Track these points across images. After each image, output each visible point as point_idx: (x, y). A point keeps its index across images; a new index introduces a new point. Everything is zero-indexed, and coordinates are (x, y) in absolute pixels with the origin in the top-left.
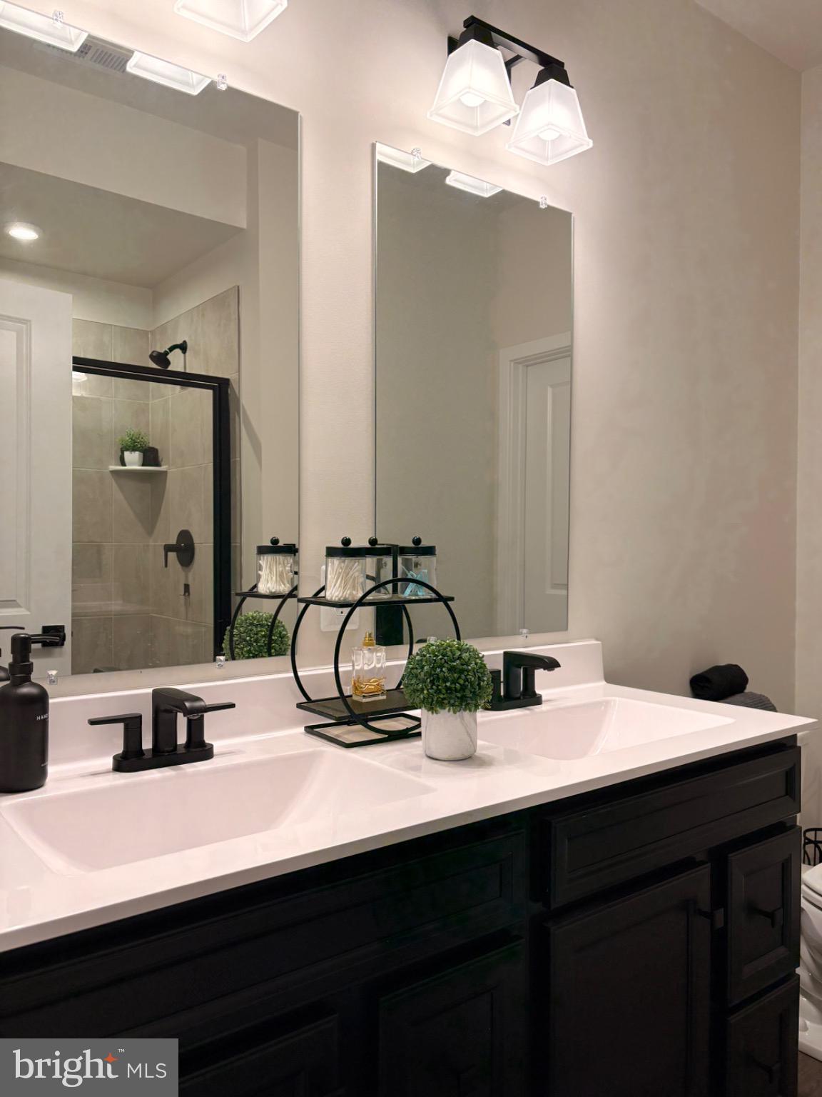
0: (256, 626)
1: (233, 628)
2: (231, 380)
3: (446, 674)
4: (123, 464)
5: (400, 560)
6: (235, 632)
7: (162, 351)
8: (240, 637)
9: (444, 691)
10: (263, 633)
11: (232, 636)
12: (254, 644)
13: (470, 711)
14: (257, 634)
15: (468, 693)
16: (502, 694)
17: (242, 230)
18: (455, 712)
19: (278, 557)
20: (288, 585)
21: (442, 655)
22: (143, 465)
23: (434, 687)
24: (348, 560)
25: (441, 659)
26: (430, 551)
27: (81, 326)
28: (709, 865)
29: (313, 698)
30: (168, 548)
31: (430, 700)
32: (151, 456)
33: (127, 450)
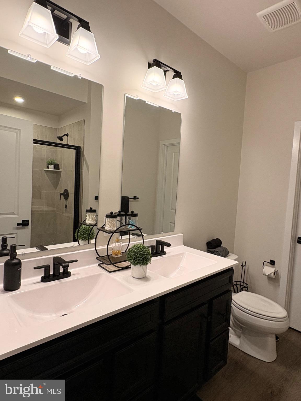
0: (85, 230)
1: (78, 230)
2: (81, 147)
3: (139, 256)
4: (48, 168)
5: (127, 217)
6: (79, 231)
7: (61, 136)
8: (80, 233)
9: (138, 260)
10: (87, 232)
11: (78, 233)
12: (85, 235)
13: (145, 265)
14: (85, 232)
15: (144, 261)
16: (155, 251)
17: (86, 103)
18: (141, 266)
19: (92, 213)
20: (94, 221)
21: (138, 249)
22: (54, 169)
23: (135, 259)
24: (112, 219)
25: (137, 251)
26: (136, 215)
27: (36, 127)
28: (207, 304)
29: (101, 256)
30: (61, 194)
31: (134, 263)
32: (57, 166)
33: (50, 164)
